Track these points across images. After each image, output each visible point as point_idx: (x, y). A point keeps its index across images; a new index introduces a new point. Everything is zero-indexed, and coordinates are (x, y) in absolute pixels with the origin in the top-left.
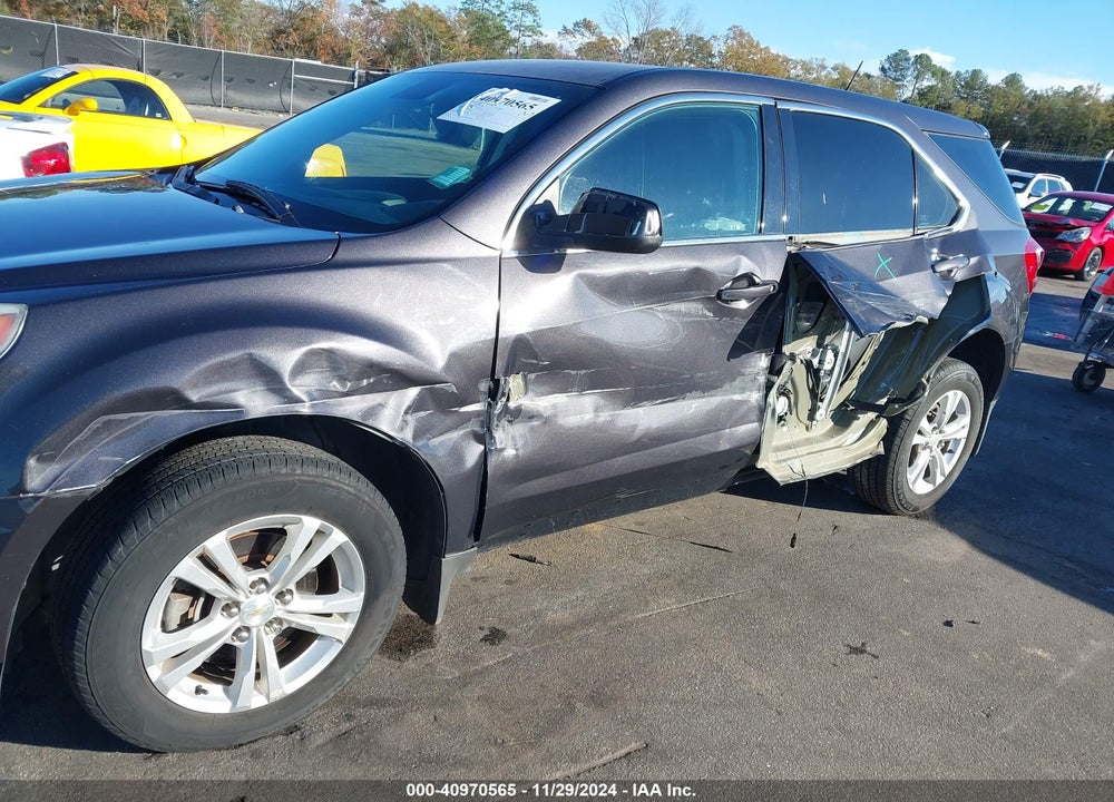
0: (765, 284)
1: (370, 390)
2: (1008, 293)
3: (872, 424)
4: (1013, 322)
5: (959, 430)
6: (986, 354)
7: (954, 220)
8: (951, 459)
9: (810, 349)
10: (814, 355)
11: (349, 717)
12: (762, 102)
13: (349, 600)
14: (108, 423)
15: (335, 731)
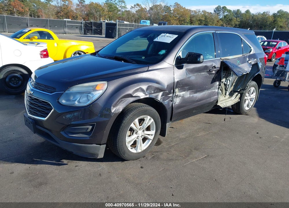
0: (218, 68)
1: (156, 92)
2: (261, 66)
3: (237, 95)
4: (263, 72)
5: (254, 96)
6: (258, 79)
7: (250, 52)
8: (252, 102)
9: (225, 80)
10: (225, 82)
11: (153, 154)
12: (213, 32)
13: (153, 132)
14: (121, 100)
15: (151, 157)
